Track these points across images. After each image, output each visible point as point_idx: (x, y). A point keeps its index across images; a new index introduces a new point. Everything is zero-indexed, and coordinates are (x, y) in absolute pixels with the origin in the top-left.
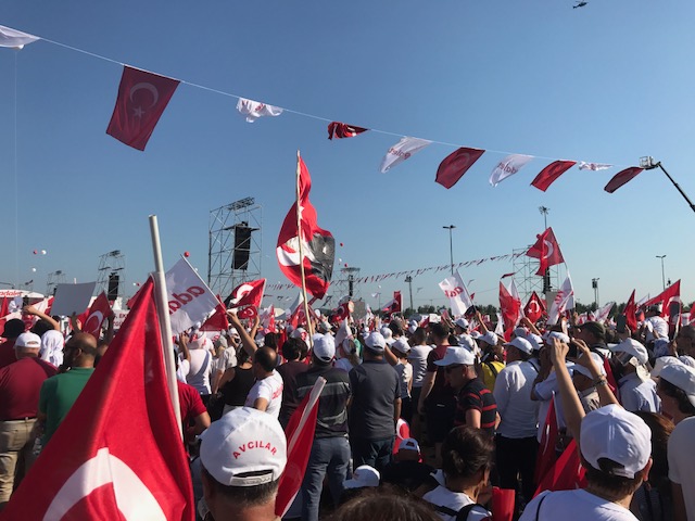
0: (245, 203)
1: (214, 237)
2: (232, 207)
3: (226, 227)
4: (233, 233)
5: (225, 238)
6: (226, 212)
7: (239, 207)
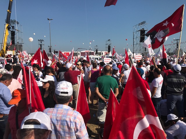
0: (143, 23)
1: (134, 34)
2: (139, 24)
3: (138, 30)
4: (140, 32)
5: (137, 34)
6: (137, 26)
7: (141, 24)
